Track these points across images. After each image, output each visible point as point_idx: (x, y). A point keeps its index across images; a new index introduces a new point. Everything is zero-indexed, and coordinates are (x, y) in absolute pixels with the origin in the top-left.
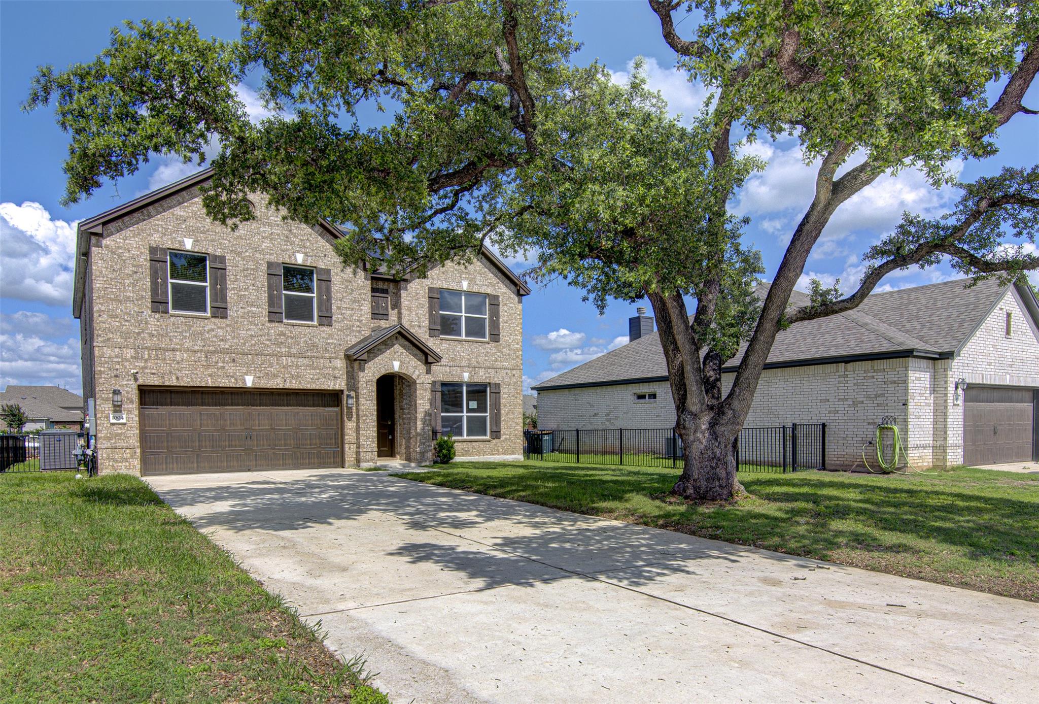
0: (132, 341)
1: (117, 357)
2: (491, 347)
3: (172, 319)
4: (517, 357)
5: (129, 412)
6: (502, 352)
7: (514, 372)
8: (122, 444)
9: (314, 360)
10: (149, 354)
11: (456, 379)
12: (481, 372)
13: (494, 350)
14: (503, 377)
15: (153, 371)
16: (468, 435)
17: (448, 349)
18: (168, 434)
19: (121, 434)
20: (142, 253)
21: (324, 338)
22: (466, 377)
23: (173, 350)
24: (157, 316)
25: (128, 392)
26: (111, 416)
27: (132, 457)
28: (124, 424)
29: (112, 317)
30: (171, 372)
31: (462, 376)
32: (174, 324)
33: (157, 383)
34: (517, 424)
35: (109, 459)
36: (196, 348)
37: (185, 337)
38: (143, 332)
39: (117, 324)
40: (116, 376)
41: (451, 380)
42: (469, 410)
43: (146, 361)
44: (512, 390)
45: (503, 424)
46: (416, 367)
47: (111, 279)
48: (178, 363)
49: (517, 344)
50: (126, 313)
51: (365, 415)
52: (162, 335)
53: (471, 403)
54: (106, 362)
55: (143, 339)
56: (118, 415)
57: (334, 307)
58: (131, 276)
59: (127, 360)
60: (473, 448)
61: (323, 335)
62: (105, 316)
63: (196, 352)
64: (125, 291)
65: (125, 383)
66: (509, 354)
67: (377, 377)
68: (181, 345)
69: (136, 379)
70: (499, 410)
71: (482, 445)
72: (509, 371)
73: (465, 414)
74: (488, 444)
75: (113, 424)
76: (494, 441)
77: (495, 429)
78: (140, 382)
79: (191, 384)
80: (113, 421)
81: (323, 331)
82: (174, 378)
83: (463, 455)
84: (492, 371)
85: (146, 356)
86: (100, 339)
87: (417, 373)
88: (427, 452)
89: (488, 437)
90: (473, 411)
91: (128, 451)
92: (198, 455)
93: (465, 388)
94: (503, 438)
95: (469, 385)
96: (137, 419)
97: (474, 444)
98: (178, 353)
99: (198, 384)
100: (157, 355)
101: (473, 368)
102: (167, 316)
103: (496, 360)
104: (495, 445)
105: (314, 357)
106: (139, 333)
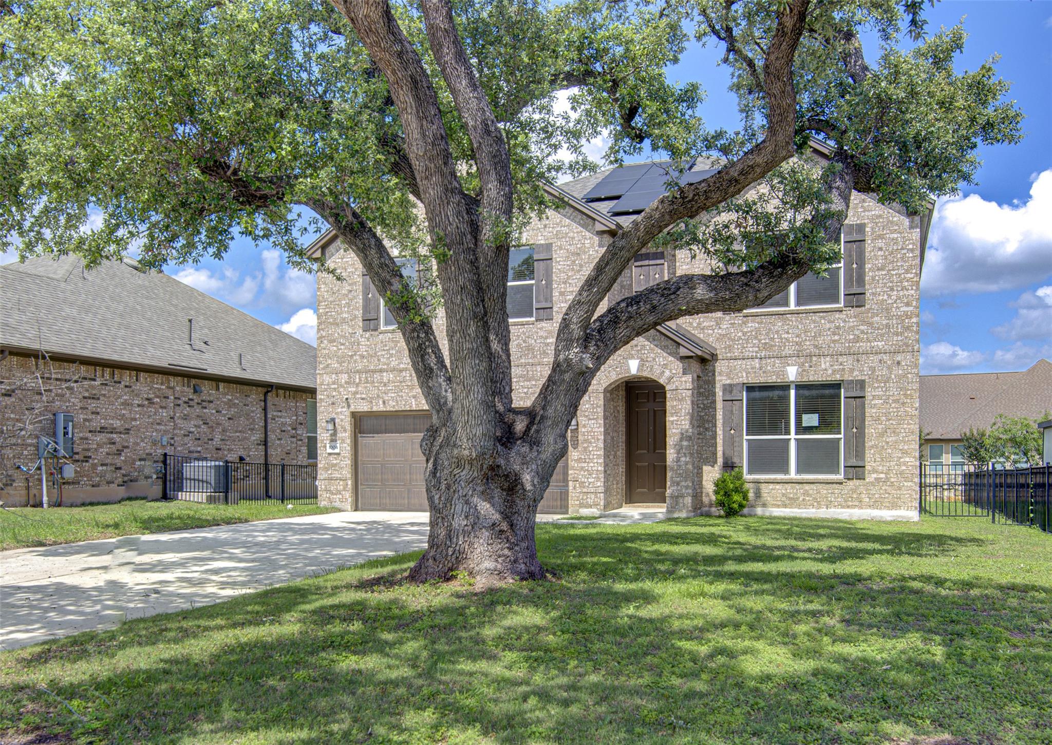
0: (345, 365)
1: (334, 383)
2: (848, 318)
3: (381, 336)
4: (908, 328)
5: (343, 441)
6: (870, 324)
7: (899, 358)
8: (336, 475)
9: (529, 368)
10: (360, 378)
11: (773, 379)
12: (825, 363)
13: (852, 322)
14: (873, 369)
15: (364, 396)
16: (799, 471)
17: (758, 330)
18: (382, 465)
19: (336, 465)
20: (356, 269)
21: (541, 337)
22: (792, 373)
23: (381, 371)
24: (368, 334)
25: (342, 420)
26: (328, 446)
27: (344, 490)
28: (338, 454)
29: (331, 341)
30: (378, 396)
31: (785, 373)
32: (382, 342)
33: (366, 409)
34: (905, 453)
35: (326, 490)
36: (402, 366)
37: (391, 356)
38: (355, 354)
39: (335, 348)
40: (333, 404)
41: (762, 380)
42: (801, 429)
43: (357, 385)
44: (894, 391)
45: (869, 454)
46: (665, 366)
47: (331, 302)
48: (385, 385)
49: (908, 304)
50: (342, 336)
51: (586, 441)
52: (372, 356)
53: (805, 417)
54: (326, 390)
55: (355, 361)
56: (333, 444)
57: (556, 293)
58: (347, 295)
59: (342, 386)
60: (806, 493)
61: (541, 333)
62: (325, 342)
63: (401, 371)
64: (342, 313)
65: (339, 410)
66: (888, 326)
67: (604, 386)
68: (388, 365)
69: (349, 406)
70: (861, 429)
71: (824, 490)
72: (885, 357)
73: (793, 436)
74: (837, 488)
75: (330, 454)
76: (851, 484)
77: (853, 462)
78: (352, 408)
79: (397, 408)
80: (329, 451)
81: (541, 329)
82: (381, 402)
83: (785, 506)
84: (848, 362)
85: (357, 380)
86: (321, 366)
87: (667, 373)
88: (683, 496)
89: (840, 477)
90: (810, 429)
91: (341, 483)
92: (409, 490)
93: (792, 393)
94: (870, 478)
95: (799, 387)
96: (349, 448)
97: (807, 487)
98: (385, 374)
99: (403, 408)
100: (366, 378)
101: (804, 357)
102: (377, 333)
103: (857, 340)
104: (854, 491)
105: (528, 364)
106: (352, 356)
